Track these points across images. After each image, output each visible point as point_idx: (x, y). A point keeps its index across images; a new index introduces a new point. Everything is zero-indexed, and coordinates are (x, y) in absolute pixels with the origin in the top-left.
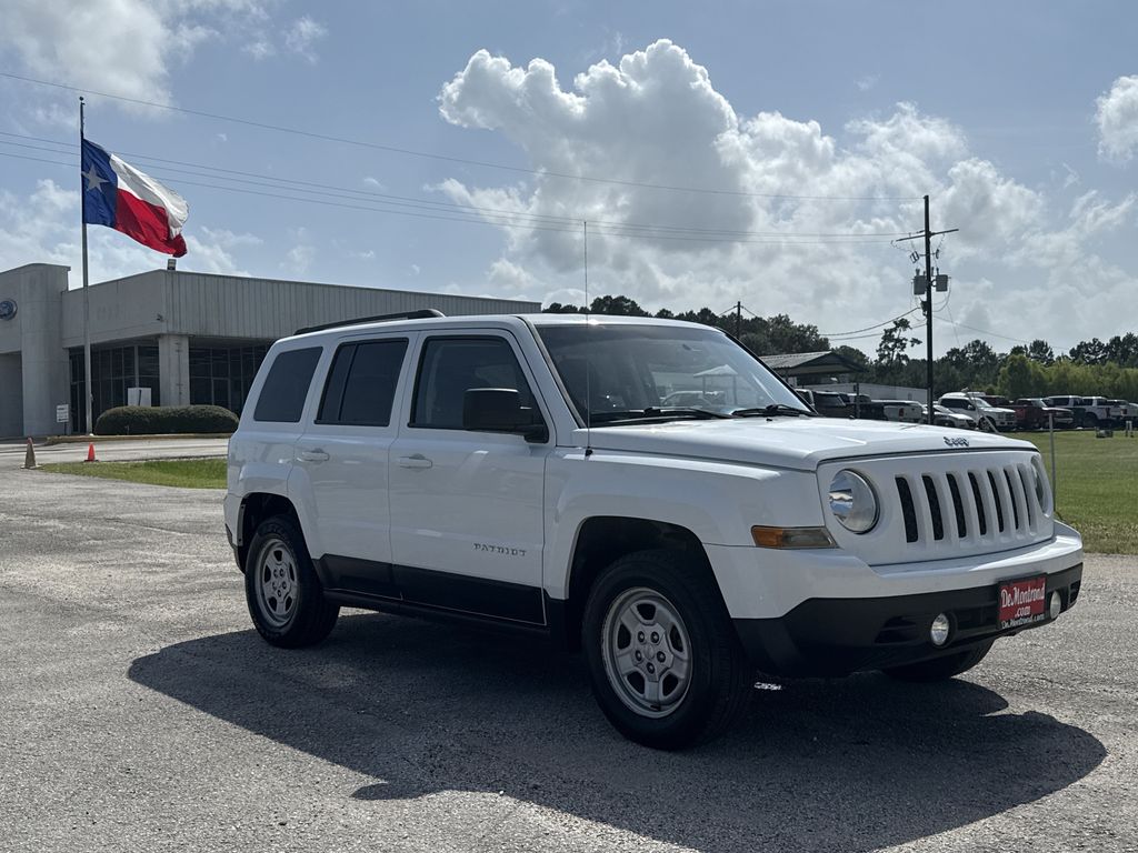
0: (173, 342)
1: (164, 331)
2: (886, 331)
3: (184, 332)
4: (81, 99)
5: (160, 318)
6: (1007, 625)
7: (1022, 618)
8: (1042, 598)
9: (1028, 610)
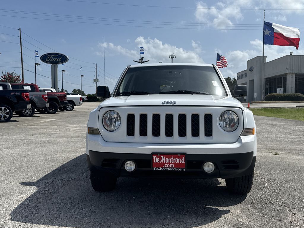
0: (290, 75)
1: (288, 72)
3: (293, 72)
4: (264, 11)
5: (287, 69)
6: (157, 169)
7: (168, 168)
8: (182, 162)
9: (173, 166)
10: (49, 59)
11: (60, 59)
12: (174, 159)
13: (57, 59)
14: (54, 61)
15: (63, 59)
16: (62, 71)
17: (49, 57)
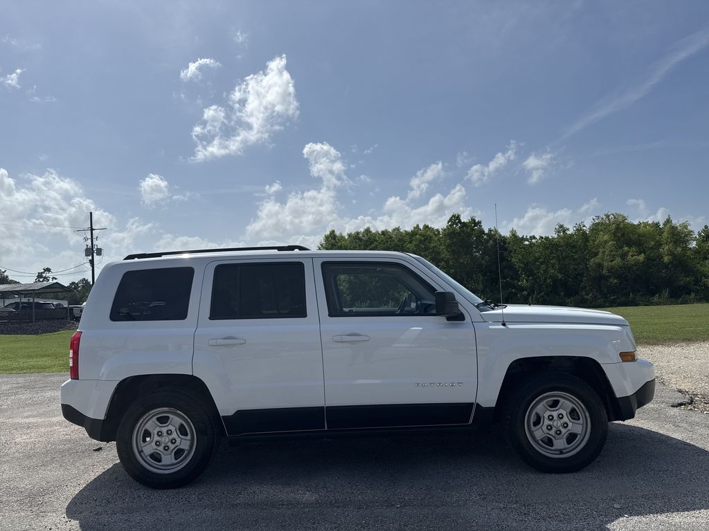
2: (39, 273)
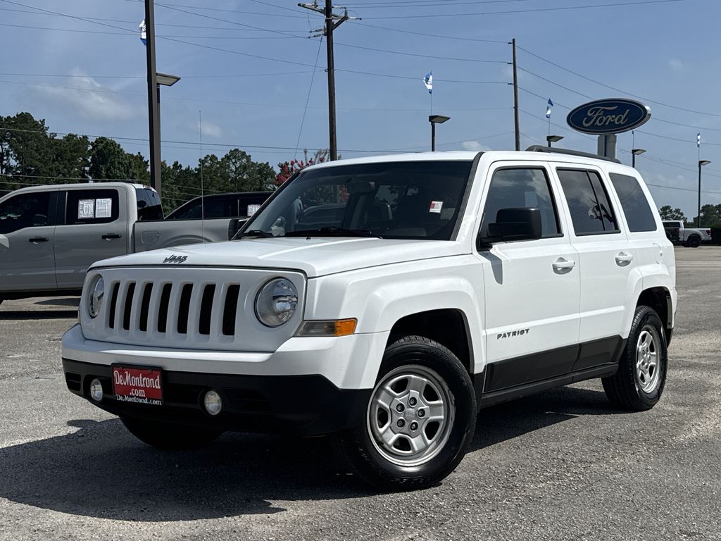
6: (121, 398)
7: (137, 397)
8: (157, 387)
9: (142, 393)
10: (590, 118)
11: (623, 117)
12: (144, 379)
13: (614, 116)
14: (607, 123)
15: (632, 114)
16: (634, 151)
17: (591, 112)
